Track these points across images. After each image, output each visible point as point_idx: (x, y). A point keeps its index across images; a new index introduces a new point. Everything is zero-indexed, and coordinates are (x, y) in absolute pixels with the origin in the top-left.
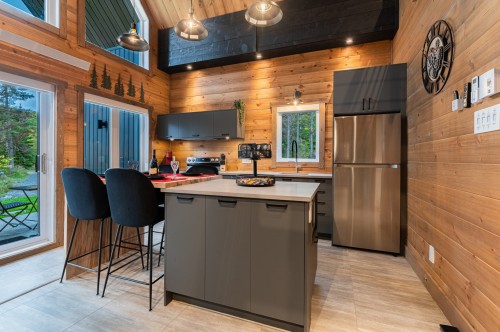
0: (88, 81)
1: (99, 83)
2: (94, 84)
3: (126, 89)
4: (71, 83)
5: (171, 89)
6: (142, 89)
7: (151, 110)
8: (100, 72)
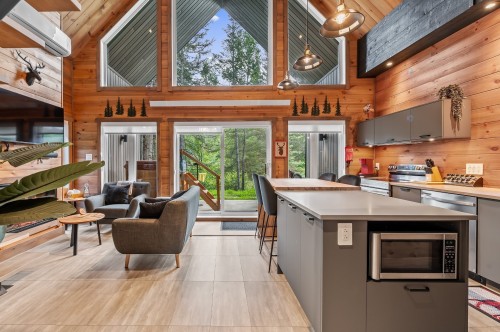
0: (291, 112)
1: (299, 111)
2: (295, 113)
3: (322, 109)
4: (280, 117)
5: (376, 92)
6: (338, 104)
7: (348, 120)
8: (299, 103)
